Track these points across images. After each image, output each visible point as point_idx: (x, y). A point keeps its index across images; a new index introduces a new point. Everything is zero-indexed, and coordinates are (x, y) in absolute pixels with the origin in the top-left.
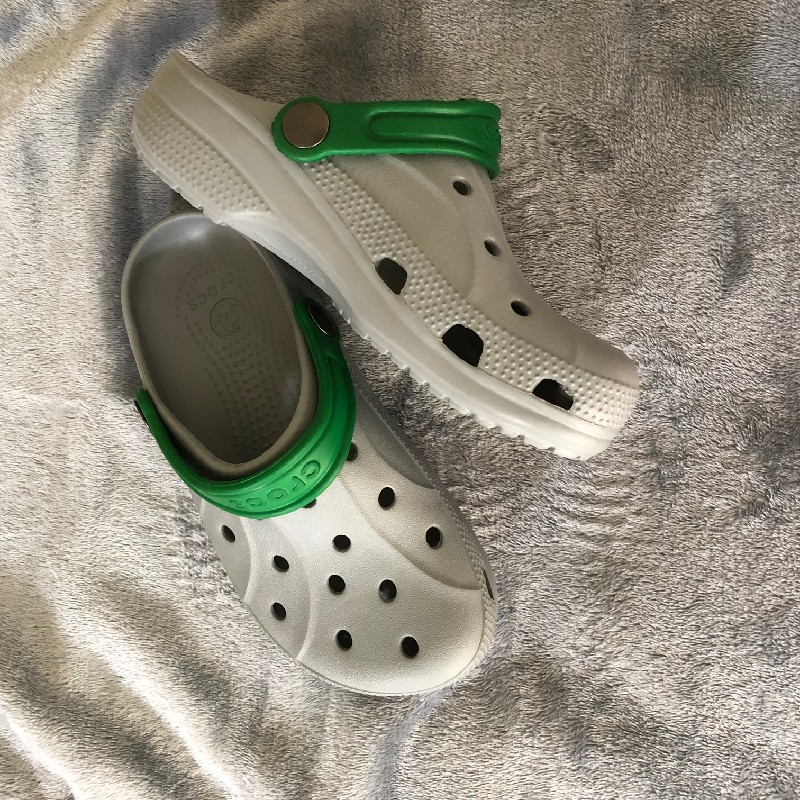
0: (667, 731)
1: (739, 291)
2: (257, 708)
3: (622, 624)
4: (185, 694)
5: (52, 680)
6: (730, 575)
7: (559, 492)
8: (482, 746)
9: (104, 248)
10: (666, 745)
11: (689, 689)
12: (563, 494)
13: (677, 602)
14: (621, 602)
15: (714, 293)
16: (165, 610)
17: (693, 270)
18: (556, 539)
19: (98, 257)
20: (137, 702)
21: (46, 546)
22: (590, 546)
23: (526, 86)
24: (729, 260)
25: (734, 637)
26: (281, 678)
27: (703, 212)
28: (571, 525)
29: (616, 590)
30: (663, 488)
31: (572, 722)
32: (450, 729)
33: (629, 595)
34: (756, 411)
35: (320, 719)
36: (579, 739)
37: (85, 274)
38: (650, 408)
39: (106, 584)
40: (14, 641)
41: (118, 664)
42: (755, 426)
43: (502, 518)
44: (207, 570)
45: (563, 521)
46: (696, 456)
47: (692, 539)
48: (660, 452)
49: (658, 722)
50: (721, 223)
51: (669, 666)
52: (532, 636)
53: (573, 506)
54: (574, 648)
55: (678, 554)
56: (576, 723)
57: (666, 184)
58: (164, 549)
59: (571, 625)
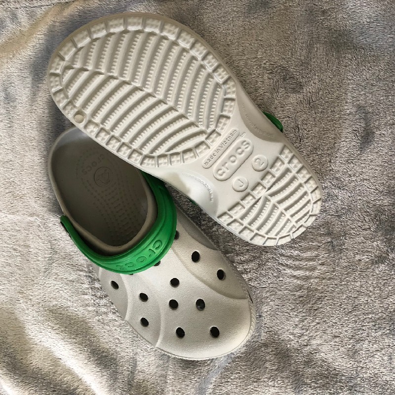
0: (343, 375)
1: (368, 150)
2: (132, 372)
3: (317, 321)
4: (94, 366)
5: (24, 362)
6: (371, 294)
7: (282, 255)
8: (248, 387)
9: (47, 139)
10: (343, 383)
11: (353, 354)
12: (283, 255)
13: (345, 309)
14: (316, 310)
15: (356, 152)
16: (82, 323)
17: (344, 141)
18: (281, 279)
19: (43, 144)
20: (69, 372)
21: (20, 293)
22: (299, 282)
23: (257, 51)
24: (363, 135)
25: (375, 326)
26: (143, 356)
27: (348, 111)
28: (289, 272)
29: (313, 304)
30: (334, 251)
31: (294, 373)
32: (232, 379)
33: (320, 306)
34: (379, 210)
35: (164, 377)
36: (298, 382)
37: (37, 153)
38: (326, 211)
39: (51, 311)
40: (4, 343)
41: (59, 352)
42: (380, 218)
43: (253, 269)
44: (103, 302)
45: (284, 270)
46: (350, 234)
47: (351, 276)
48: (332, 233)
49: (338, 371)
50: (357, 116)
51: (342, 342)
52: (271, 329)
53: (289, 262)
54: (293, 334)
55: (345, 284)
56: (296, 373)
57: (329, 98)
58: (81, 291)
59: (292, 323)
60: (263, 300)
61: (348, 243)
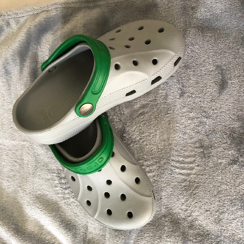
0: (213, 235)
1: (224, 93)
2: (85, 233)
3: (195, 201)
5: (23, 227)
6: (228, 184)
7: (173, 160)
10: (212, 239)
11: (218, 221)
13: (212, 193)
14: (195, 194)
15: (217, 95)
16: (56, 204)
17: (209, 88)
18: (173, 175)
20: (49, 233)
21: (19, 187)
22: (183, 177)
24: (220, 84)
25: (231, 204)
26: (91, 224)
27: (211, 70)
28: (177, 171)
29: (193, 191)
30: (205, 157)
31: (182, 233)
32: (144, 237)
34: (233, 131)
35: (104, 236)
36: (185, 238)
38: (199, 132)
39: (37, 197)
40: (12, 216)
41: (43, 221)
42: (233, 136)
43: (156, 170)
44: (67, 191)
45: (175, 170)
46: (215, 146)
47: (215, 173)
48: (203, 146)
49: (209, 232)
50: (217, 72)
51: (211, 214)
52: (168, 206)
53: (177, 165)
54: (182, 210)
55: (212, 178)
56: (184, 233)
57: (198, 62)
58: (54, 185)
59: (180, 202)
60: (162, 189)
61: (214, 151)
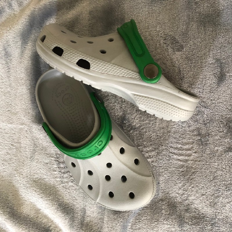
0: (207, 217)
1: (222, 85)
2: (83, 217)
3: (192, 186)
4: (61, 213)
5: (19, 211)
6: (224, 170)
7: (171, 147)
8: (152, 225)
9: (30, 79)
10: (207, 222)
11: (213, 205)
12: (172, 147)
13: (209, 178)
14: (192, 179)
15: (215, 86)
16: (53, 188)
17: (208, 80)
18: (171, 161)
19: (28, 82)
20: (46, 217)
21: (15, 170)
22: (181, 163)
23: (156, 26)
24: (219, 76)
25: (226, 188)
26: (90, 207)
27: (210, 62)
28: (175, 157)
29: (190, 176)
30: (203, 145)
31: (179, 216)
32: (142, 220)
33: (194, 177)
34: (229, 121)
35: (102, 219)
36: (181, 221)
37: (25, 87)
38: (197, 121)
39: (34, 181)
40: (6, 200)
41: (39, 205)
42: (229, 125)
43: (154, 156)
44: (66, 175)
45: (173, 156)
46: (212, 135)
47: (212, 159)
48: (201, 134)
49: (205, 215)
50: (216, 65)
51: (207, 198)
52: (165, 191)
53: (176, 151)
54: (178, 194)
55: (208, 164)
56: (180, 216)
57: (199, 54)
58: (52, 169)
59: (177, 187)
60: (160, 174)
61: (211, 139)
